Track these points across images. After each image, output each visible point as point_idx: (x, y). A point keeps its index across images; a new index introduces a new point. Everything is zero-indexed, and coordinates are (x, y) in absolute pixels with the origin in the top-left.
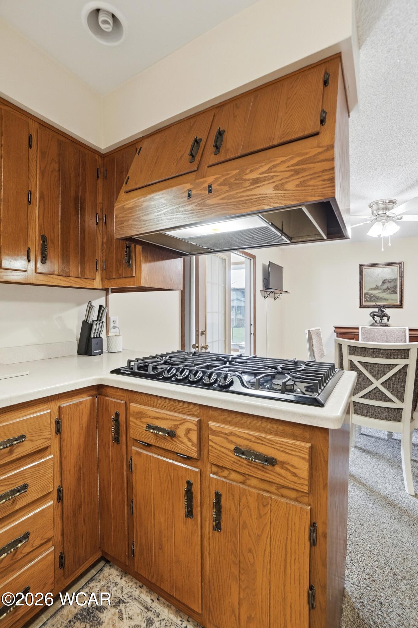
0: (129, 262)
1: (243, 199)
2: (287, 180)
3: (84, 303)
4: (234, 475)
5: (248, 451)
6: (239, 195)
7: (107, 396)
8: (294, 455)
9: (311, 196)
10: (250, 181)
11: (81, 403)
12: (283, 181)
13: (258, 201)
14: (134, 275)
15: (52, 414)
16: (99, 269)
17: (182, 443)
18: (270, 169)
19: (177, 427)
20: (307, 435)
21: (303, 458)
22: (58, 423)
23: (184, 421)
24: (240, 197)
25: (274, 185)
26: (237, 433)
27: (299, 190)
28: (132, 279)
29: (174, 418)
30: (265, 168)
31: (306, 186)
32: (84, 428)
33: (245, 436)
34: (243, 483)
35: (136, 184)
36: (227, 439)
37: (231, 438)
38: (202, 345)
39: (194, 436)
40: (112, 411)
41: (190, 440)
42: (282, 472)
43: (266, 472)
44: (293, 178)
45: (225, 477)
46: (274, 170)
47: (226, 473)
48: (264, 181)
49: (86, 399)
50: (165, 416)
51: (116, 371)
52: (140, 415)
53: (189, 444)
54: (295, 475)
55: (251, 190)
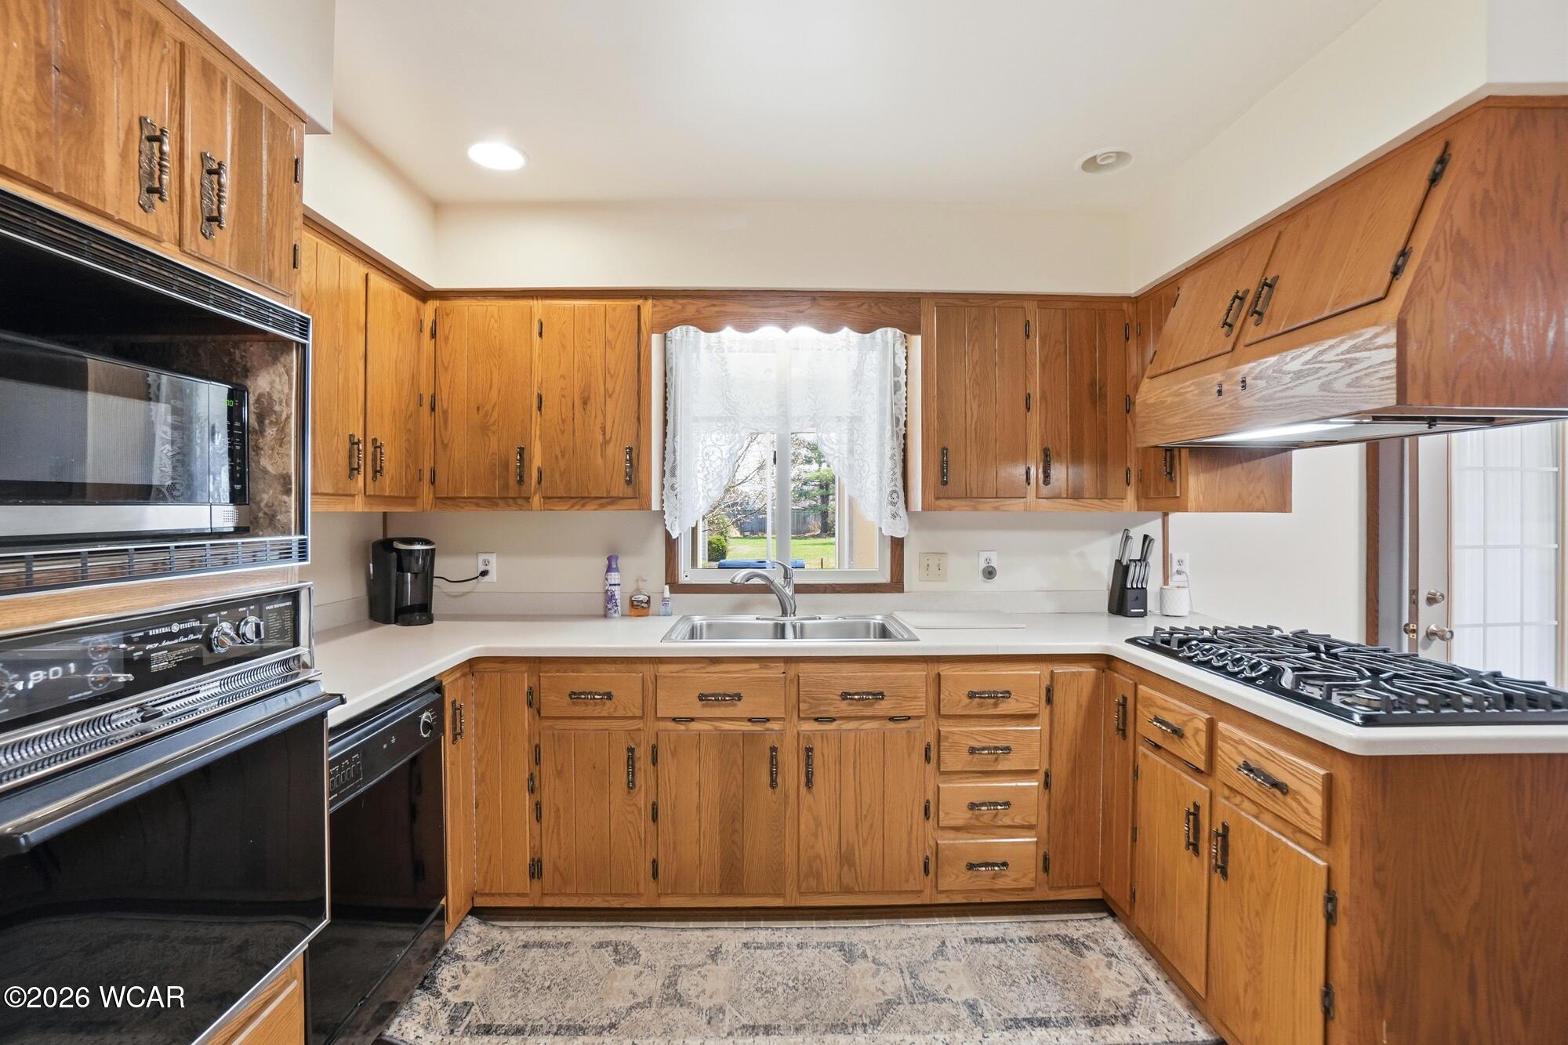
0: (1170, 473)
1: (1284, 401)
2: (1336, 376)
3: (1118, 532)
4: (1246, 804)
5: (1257, 769)
6: (1278, 395)
7: (1117, 672)
8: (1307, 783)
9: (1366, 403)
10: (1290, 375)
11: (1080, 674)
12: (1331, 377)
13: (1300, 406)
14: (1178, 495)
15: (1042, 676)
16: (1133, 480)
17: (1190, 747)
18: (1315, 357)
19: (1185, 723)
20: (1328, 758)
21: (1316, 789)
22: (1049, 691)
23: (1193, 717)
24: (1278, 399)
25: (1319, 382)
26: (1248, 743)
27: (1352, 393)
28: (1176, 500)
29: (1183, 712)
30: (1309, 356)
31: (1358, 387)
32: (1083, 709)
33: (1254, 746)
34: (1257, 817)
35: (1161, 367)
36: (1236, 748)
37: (1242, 748)
38: (1433, 627)
39: (1202, 738)
40: (1120, 693)
41: (1198, 744)
42: (1294, 805)
43: (1277, 803)
44: (1344, 372)
45: (1236, 805)
46: (1320, 359)
47: (1238, 799)
48: (1308, 375)
49: (1088, 670)
50: (1173, 707)
51: (1133, 641)
52: (1150, 703)
53: (1196, 749)
54: (1307, 812)
55: (1291, 388)
